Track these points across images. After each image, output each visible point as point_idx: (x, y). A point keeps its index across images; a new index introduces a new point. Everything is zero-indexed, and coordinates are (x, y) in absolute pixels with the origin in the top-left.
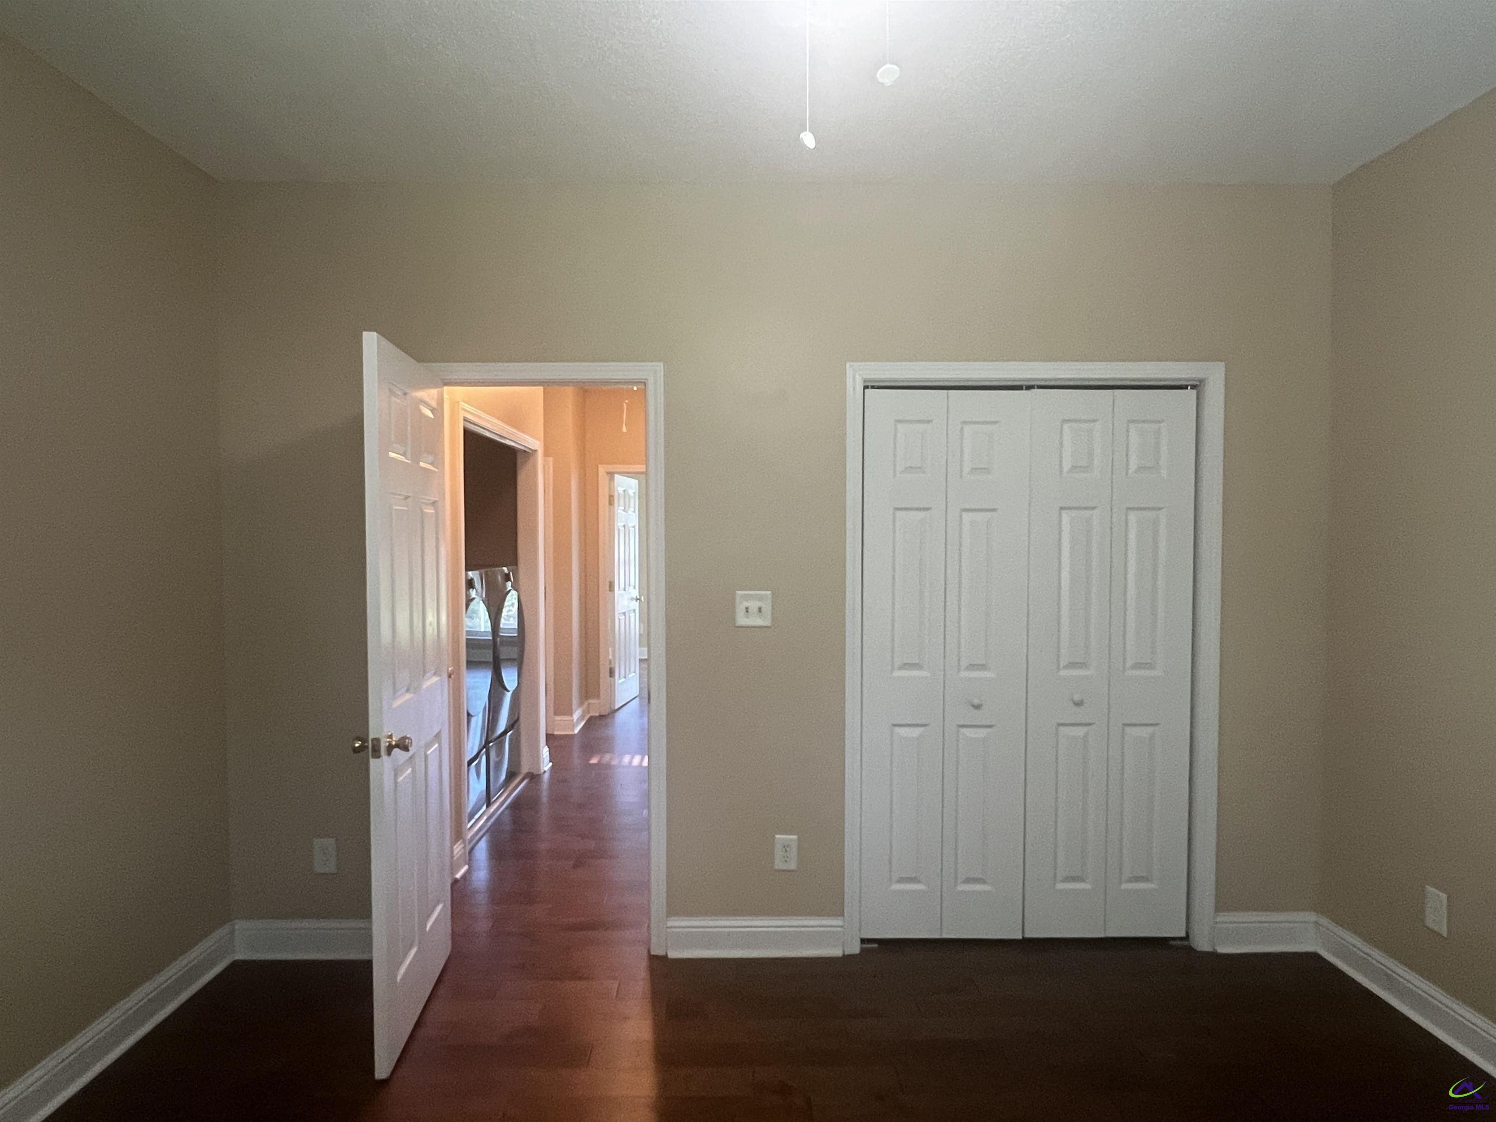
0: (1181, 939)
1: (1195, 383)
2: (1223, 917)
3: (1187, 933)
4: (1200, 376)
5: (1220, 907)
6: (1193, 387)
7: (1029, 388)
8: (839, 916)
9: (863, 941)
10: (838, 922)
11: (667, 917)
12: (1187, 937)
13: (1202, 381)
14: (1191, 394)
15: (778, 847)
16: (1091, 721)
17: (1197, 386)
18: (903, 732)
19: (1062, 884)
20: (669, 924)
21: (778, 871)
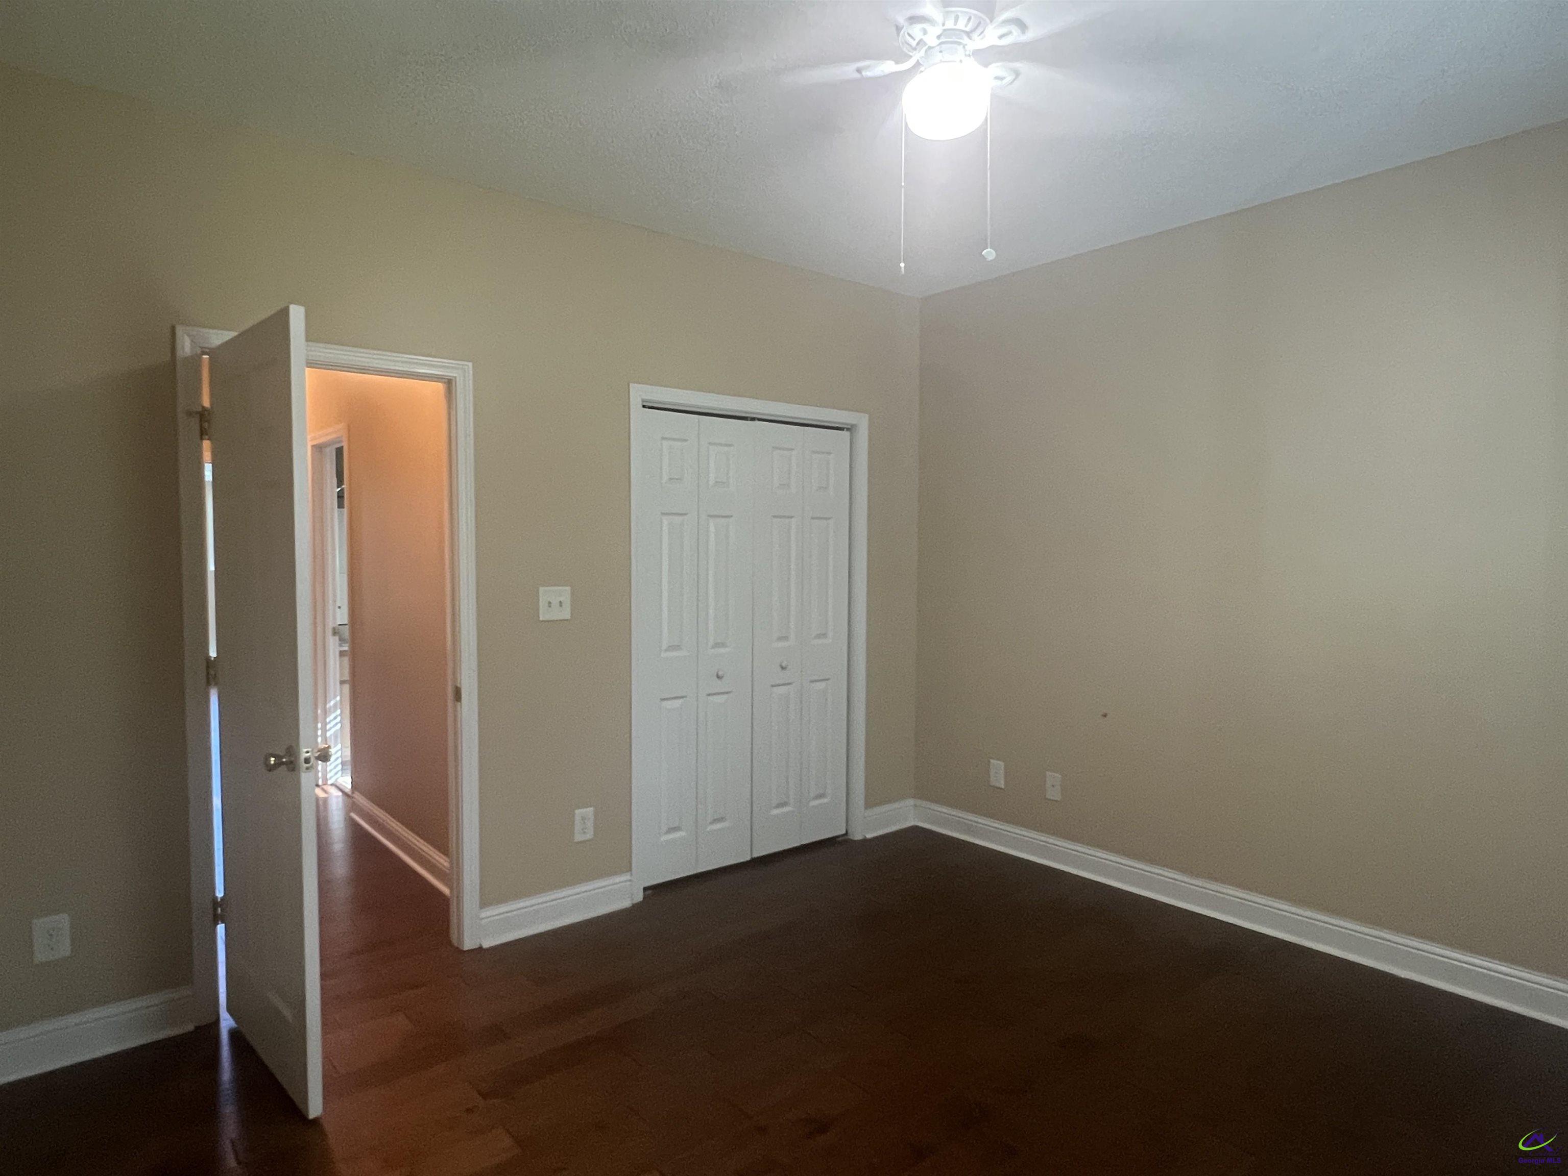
0: (843, 835)
1: (849, 427)
2: (870, 812)
3: (847, 831)
4: (854, 422)
5: (869, 805)
6: (848, 429)
7: (753, 419)
8: (627, 872)
9: (645, 889)
10: (625, 877)
11: (481, 908)
12: (847, 833)
13: (853, 426)
14: (846, 434)
15: (578, 819)
16: (790, 681)
17: (850, 429)
18: (668, 705)
19: (775, 810)
20: (483, 915)
21: (578, 843)
